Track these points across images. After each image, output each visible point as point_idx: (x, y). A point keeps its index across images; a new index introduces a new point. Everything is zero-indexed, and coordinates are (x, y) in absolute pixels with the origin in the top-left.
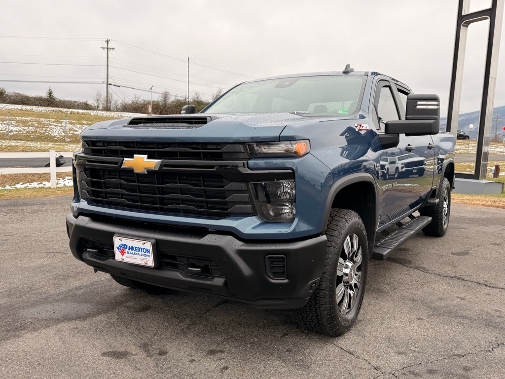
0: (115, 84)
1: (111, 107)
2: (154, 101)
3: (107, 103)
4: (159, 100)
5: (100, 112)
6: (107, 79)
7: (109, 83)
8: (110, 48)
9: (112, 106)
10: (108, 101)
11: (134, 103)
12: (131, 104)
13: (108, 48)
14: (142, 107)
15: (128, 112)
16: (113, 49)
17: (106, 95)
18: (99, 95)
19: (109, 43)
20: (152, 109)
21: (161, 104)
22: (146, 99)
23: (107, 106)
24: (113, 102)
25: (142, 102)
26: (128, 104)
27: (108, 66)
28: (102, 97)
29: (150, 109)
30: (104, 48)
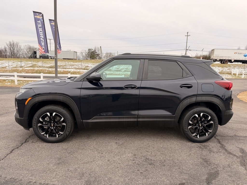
2: (204, 55)
4: (207, 54)
6: (186, 48)
7: (187, 49)
8: (188, 35)
11: (196, 56)
13: (187, 36)
16: (190, 35)
19: (188, 33)
21: (208, 56)
22: (201, 54)
25: (199, 56)
27: (187, 43)
30: (186, 36)
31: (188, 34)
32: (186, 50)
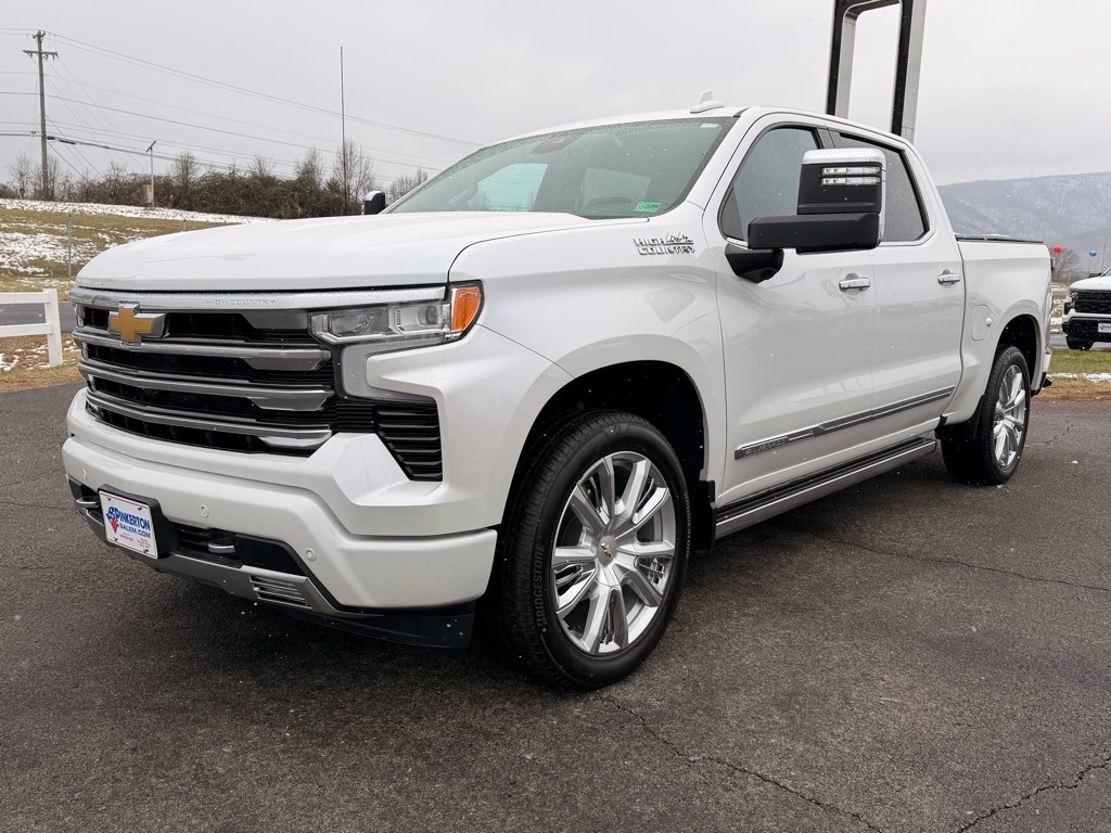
0: (62, 137)
1: (56, 191)
2: (159, 177)
3: (45, 181)
4: (172, 175)
5: (28, 202)
6: (43, 125)
7: (48, 134)
8: (47, 54)
9: (58, 189)
10: (46, 175)
11: (110, 181)
12: (104, 184)
13: (40, 54)
14: (130, 192)
15: (97, 202)
16: (53, 54)
17: (40, 163)
18: (24, 162)
19: (45, 41)
20: (155, 194)
21: (175, 182)
22: (139, 172)
23: (46, 188)
24: (60, 180)
25: (130, 178)
26: (95, 183)
27: (42, 95)
28: (32, 167)
29: (150, 196)
30: (31, 53)
31: (40, 42)
32: (44, 138)
